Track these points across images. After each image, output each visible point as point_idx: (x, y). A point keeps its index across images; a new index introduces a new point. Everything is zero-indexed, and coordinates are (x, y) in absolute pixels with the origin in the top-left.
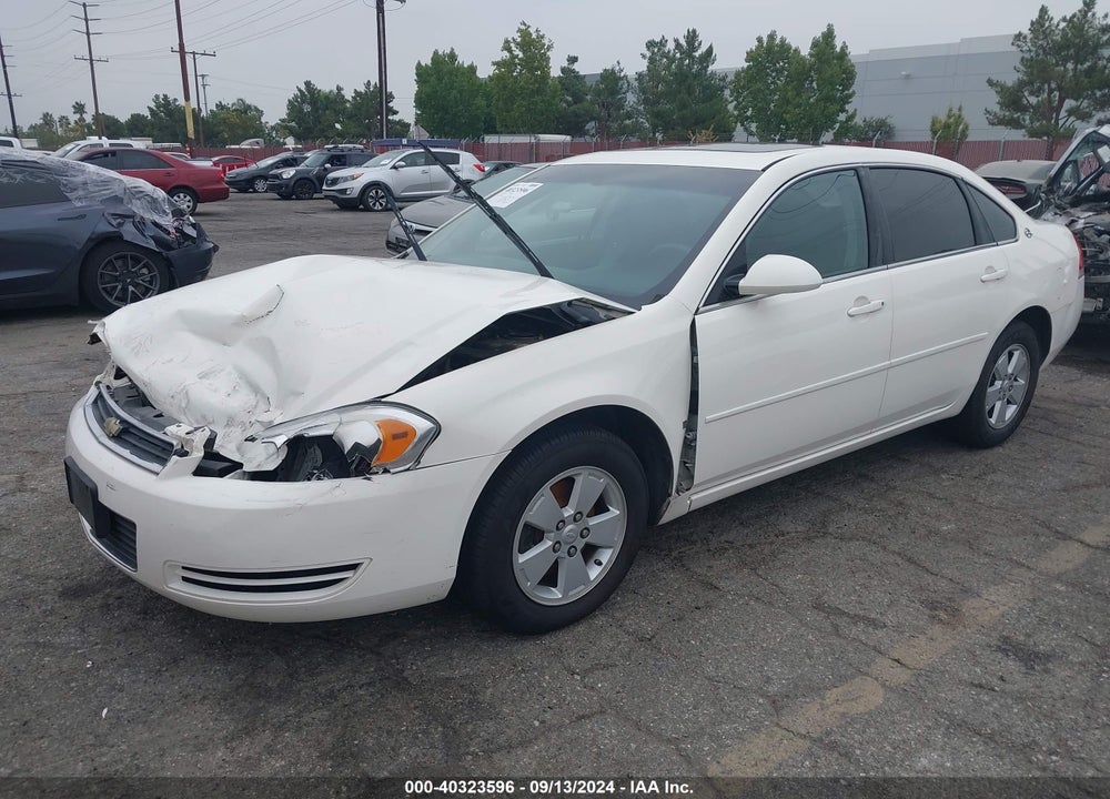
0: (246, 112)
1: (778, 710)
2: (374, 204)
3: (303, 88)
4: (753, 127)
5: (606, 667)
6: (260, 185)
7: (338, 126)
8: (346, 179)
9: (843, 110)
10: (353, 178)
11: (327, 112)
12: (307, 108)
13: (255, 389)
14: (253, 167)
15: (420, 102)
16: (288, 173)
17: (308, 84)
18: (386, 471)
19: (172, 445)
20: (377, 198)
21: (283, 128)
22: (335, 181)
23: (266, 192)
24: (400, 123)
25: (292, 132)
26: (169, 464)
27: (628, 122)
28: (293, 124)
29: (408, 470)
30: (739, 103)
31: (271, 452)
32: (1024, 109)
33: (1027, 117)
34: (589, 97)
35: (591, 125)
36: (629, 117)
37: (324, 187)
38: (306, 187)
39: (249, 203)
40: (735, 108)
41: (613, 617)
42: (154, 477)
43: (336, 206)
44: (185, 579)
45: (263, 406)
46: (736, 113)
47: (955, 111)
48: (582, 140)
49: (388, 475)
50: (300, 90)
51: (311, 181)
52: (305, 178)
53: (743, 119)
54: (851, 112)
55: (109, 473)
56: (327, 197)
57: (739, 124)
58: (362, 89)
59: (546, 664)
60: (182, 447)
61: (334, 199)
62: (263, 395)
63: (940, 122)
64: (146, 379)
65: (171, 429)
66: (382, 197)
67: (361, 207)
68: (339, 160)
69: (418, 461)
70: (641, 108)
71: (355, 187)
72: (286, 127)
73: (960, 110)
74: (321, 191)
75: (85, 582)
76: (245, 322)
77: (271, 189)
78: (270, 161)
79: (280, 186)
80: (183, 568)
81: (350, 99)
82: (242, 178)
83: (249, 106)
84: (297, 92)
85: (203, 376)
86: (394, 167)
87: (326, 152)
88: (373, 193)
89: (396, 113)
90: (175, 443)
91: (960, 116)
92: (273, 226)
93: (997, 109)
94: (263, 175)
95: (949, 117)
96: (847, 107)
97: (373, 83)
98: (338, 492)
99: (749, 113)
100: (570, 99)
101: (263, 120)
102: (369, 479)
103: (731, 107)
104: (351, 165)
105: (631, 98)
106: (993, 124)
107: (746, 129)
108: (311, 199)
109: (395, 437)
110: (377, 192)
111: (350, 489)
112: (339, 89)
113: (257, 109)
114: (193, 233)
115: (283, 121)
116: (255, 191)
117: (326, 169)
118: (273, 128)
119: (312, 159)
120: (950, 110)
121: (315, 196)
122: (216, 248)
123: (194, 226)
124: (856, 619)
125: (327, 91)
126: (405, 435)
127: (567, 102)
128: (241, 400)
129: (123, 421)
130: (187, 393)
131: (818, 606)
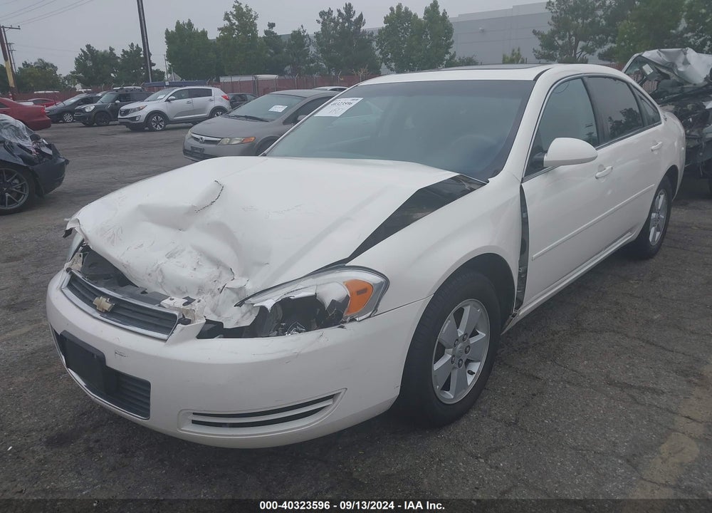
0: (45, 68)
1: (635, 467)
2: (156, 126)
3: (85, 49)
4: (393, 65)
5: (496, 450)
6: (68, 117)
7: (112, 75)
8: (134, 110)
9: (448, 53)
10: (139, 109)
11: (104, 66)
12: (90, 64)
13: (217, 263)
14: (60, 105)
15: (170, 56)
16: (90, 108)
17: (88, 46)
18: (353, 320)
19: (175, 316)
20: (158, 122)
21: (73, 77)
22: (127, 112)
23: (73, 122)
24: (158, 71)
25: (80, 80)
26: (176, 332)
27: (312, 65)
28: (81, 74)
29: (370, 317)
30: (382, 50)
31: (244, 311)
32: (555, 48)
33: (558, 53)
34: (285, 50)
35: (288, 68)
36: (312, 61)
37: (119, 117)
38: (105, 117)
39: (63, 130)
40: (380, 53)
41: (480, 409)
42: (162, 343)
43: (128, 129)
44: (194, 422)
45: (226, 276)
46: (381, 56)
47: (516, 51)
48: (282, 77)
49: (355, 323)
50: (83, 51)
51: (107, 113)
52: (102, 111)
53: (386, 60)
54: (452, 53)
55: (116, 342)
56: (121, 124)
57: (383, 64)
58: (128, 49)
59: (454, 453)
60: (184, 316)
61: (127, 124)
62: (225, 267)
63: (508, 58)
64: (125, 262)
65: (166, 302)
66: (161, 121)
67: (147, 128)
68: (126, 98)
69: (376, 309)
70: (320, 55)
71: (143, 114)
72: (77, 78)
73: (519, 50)
74: (116, 119)
75: (62, 431)
76: (196, 211)
77: (78, 119)
78: (72, 100)
79: (84, 117)
80: (194, 414)
81: (120, 56)
82: (53, 113)
83: (47, 64)
84: (81, 53)
85: (170, 256)
86: (168, 100)
87: (115, 92)
88: (155, 118)
89: (154, 65)
90: (177, 314)
91: (519, 54)
92: (89, 145)
93: (539, 48)
94: (70, 110)
95: (513, 55)
96: (450, 50)
97: (135, 45)
98: (322, 340)
99: (389, 57)
100: (272, 51)
101: (58, 73)
102: (342, 327)
103: (377, 53)
104: (136, 101)
105: (312, 50)
106: (538, 59)
107: (389, 67)
108: (108, 125)
109: (359, 292)
110: (157, 118)
111: (329, 336)
112: (111, 49)
113: (52, 66)
114: (50, 152)
115: (73, 73)
116: (64, 122)
117: (116, 104)
118: (65, 78)
119: (105, 98)
120: (513, 51)
121: (111, 123)
122: (67, 162)
123: (49, 146)
124: (643, 390)
125: (103, 51)
126: (365, 291)
127: (270, 53)
128: (205, 273)
129: (112, 299)
130: (161, 271)
131: (611, 383)
